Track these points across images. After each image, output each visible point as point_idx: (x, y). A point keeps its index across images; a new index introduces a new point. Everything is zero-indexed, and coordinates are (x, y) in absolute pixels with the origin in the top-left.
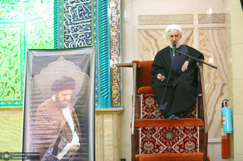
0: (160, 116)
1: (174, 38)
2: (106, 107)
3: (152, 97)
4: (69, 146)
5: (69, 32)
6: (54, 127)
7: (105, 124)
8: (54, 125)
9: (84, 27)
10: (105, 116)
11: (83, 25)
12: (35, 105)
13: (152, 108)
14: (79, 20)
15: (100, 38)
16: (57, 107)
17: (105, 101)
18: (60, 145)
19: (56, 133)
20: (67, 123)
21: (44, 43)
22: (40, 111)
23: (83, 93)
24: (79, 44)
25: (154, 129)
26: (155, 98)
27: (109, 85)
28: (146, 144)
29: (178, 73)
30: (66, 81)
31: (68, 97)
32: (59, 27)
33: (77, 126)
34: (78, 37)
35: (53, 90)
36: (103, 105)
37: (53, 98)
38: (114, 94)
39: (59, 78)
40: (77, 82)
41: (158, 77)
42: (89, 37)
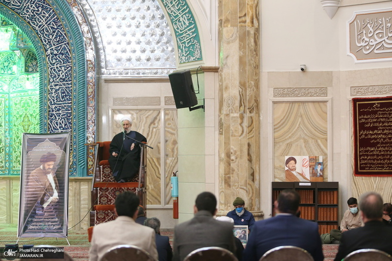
0: (114, 181)
1: (125, 126)
2: (83, 176)
3: (108, 167)
4: (51, 199)
5: (53, 111)
6: (42, 186)
7: (81, 190)
8: (42, 185)
9: (66, 108)
10: (82, 183)
11: (65, 106)
12: (29, 172)
13: (109, 175)
14: (62, 101)
15: (78, 118)
16: (44, 173)
17: (82, 171)
18: (45, 198)
19: (43, 190)
20: (50, 184)
21: (29, 116)
22: (32, 176)
23: (61, 164)
24: (61, 122)
25: (107, 188)
26: (110, 168)
27: (86, 158)
28: (102, 198)
29: (127, 151)
30: (50, 156)
31: (51, 167)
32: (44, 106)
33: (57, 186)
34: (61, 116)
35: (41, 161)
36: (80, 174)
37: (41, 167)
38: (90, 165)
39: (46, 154)
40: (57, 157)
41: (113, 154)
42: (69, 117)
